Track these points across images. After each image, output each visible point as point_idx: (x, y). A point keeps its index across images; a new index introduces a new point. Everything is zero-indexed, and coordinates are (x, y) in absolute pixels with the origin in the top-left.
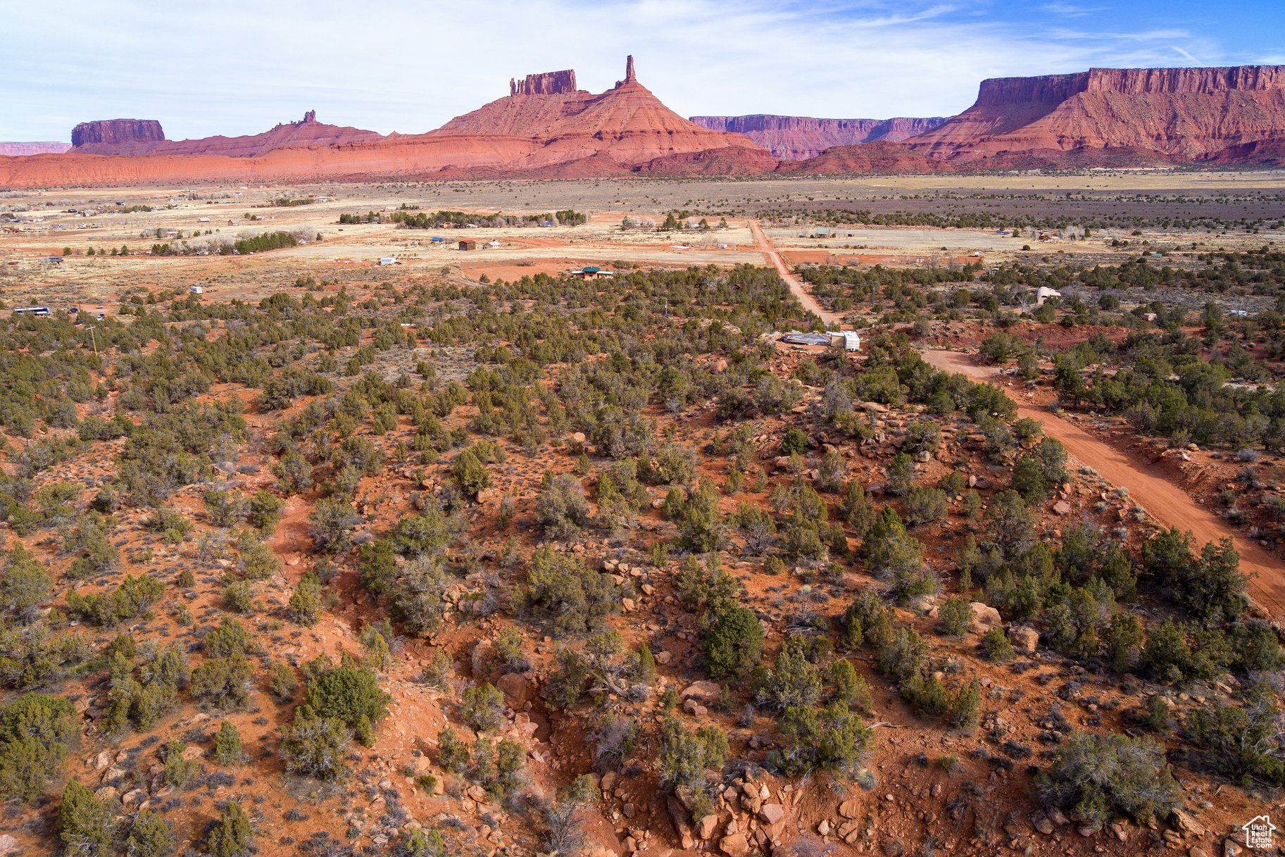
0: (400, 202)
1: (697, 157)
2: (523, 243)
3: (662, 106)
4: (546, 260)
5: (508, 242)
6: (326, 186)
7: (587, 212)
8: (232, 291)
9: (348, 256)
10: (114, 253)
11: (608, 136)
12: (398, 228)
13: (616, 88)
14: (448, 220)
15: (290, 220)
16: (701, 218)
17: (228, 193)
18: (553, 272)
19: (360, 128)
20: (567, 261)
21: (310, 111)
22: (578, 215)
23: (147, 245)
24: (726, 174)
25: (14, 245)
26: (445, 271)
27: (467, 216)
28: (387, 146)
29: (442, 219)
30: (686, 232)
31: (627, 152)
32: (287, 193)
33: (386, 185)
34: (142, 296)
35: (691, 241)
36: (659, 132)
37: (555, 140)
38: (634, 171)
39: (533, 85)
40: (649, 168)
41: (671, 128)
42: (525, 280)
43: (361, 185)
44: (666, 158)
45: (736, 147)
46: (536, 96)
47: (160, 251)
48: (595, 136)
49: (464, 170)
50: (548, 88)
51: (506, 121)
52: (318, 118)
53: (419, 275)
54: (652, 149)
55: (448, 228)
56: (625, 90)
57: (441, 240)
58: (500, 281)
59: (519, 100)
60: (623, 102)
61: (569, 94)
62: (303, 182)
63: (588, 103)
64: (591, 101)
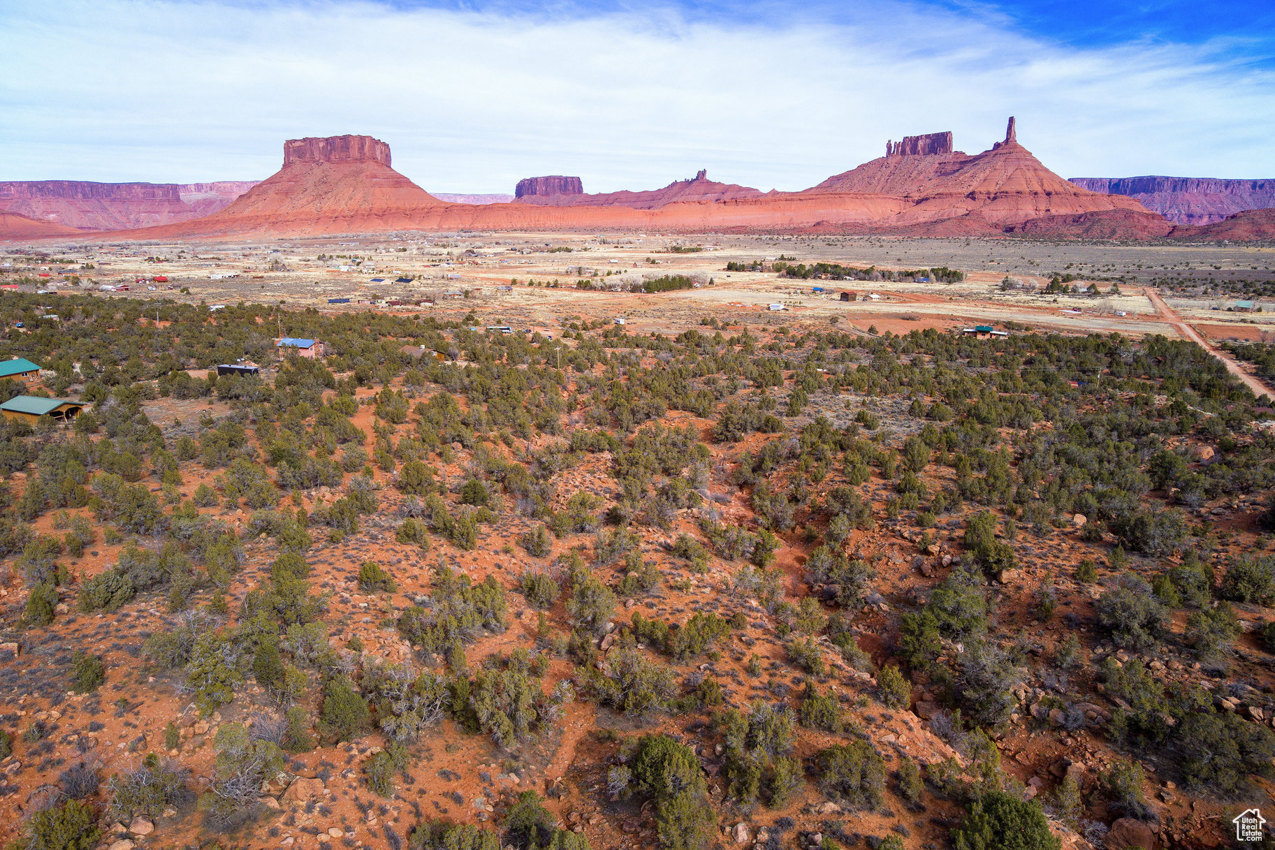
0: (779, 253)
1: (1077, 220)
2: (901, 297)
3: (1042, 167)
4: (931, 316)
5: (887, 296)
6: (711, 236)
7: (963, 269)
8: (648, 325)
9: (739, 300)
10: (548, 285)
11: (982, 197)
12: (779, 277)
13: (994, 149)
14: (825, 272)
15: (684, 266)
16: (1089, 283)
17: (631, 239)
18: (941, 327)
19: (744, 185)
20: (953, 318)
21: (702, 170)
22: (955, 273)
23: (573, 280)
24: (1109, 237)
25: (476, 275)
26: (834, 320)
27: (844, 269)
28: (767, 202)
29: (820, 270)
30: (1073, 296)
31: (1000, 212)
32: (679, 242)
33: (764, 237)
34: (578, 323)
35: (1081, 306)
36: (1036, 194)
37: (927, 199)
38: (1006, 231)
39: (910, 146)
40: (1023, 229)
41: (1051, 189)
42: (914, 334)
43: (741, 236)
44: (1042, 220)
45: (1123, 210)
46: (911, 157)
47: (584, 286)
48: (968, 196)
49: (836, 226)
50: (923, 149)
51: (879, 180)
52: (708, 177)
53: (808, 322)
54: (1028, 210)
55: (826, 279)
56: (1004, 151)
57: (821, 290)
58: (888, 333)
59: (894, 161)
60: (1000, 163)
61: (945, 155)
62: (692, 232)
63: (964, 163)
64: (966, 162)
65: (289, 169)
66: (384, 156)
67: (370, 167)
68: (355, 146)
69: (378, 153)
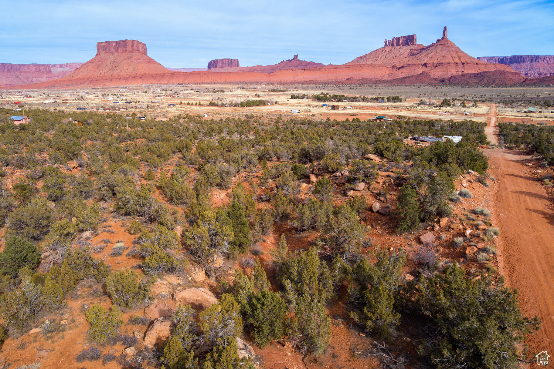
0: (321, 92)
1: (476, 76)
3: (461, 50)
4: (366, 114)
5: (357, 107)
6: (295, 85)
7: (404, 97)
9: (281, 109)
11: (430, 65)
12: (312, 101)
13: (437, 42)
14: (336, 98)
16: (462, 101)
17: (256, 87)
19: (316, 62)
21: (296, 55)
22: (399, 98)
24: (492, 84)
26: (314, 116)
27: (347, 97)
28: (326, 69)
29: (334, 98)
30: (451, 107)
31: (438, 73)
32: (278, 87)
33: (321, 85)
35: (451, 111)
36: (457, 64)
37: (403, 67)
38: (441, 82)
39: (396, 42)
40: (449, 80)
41: (464, 61)
43: (310, 85)
44: (459, 76)
45: (499, 71)
46: (397, 47)
48: (423, 65)
49: (357, 80)
50: (402, 43)
51: (381, 58)
52: (300, 58)
54: (453, 72)
55: (334, 101)
56: (441, 43)
57: (327, 106)
59: (388, 49)
60: (439, 49)
61: (413, 46)
63: (422, 50)
64: (423, 49)
65: (99, 56)
66: (143, 49)
67: (136, 55)
68: (129, 45)
69: (140, 48)
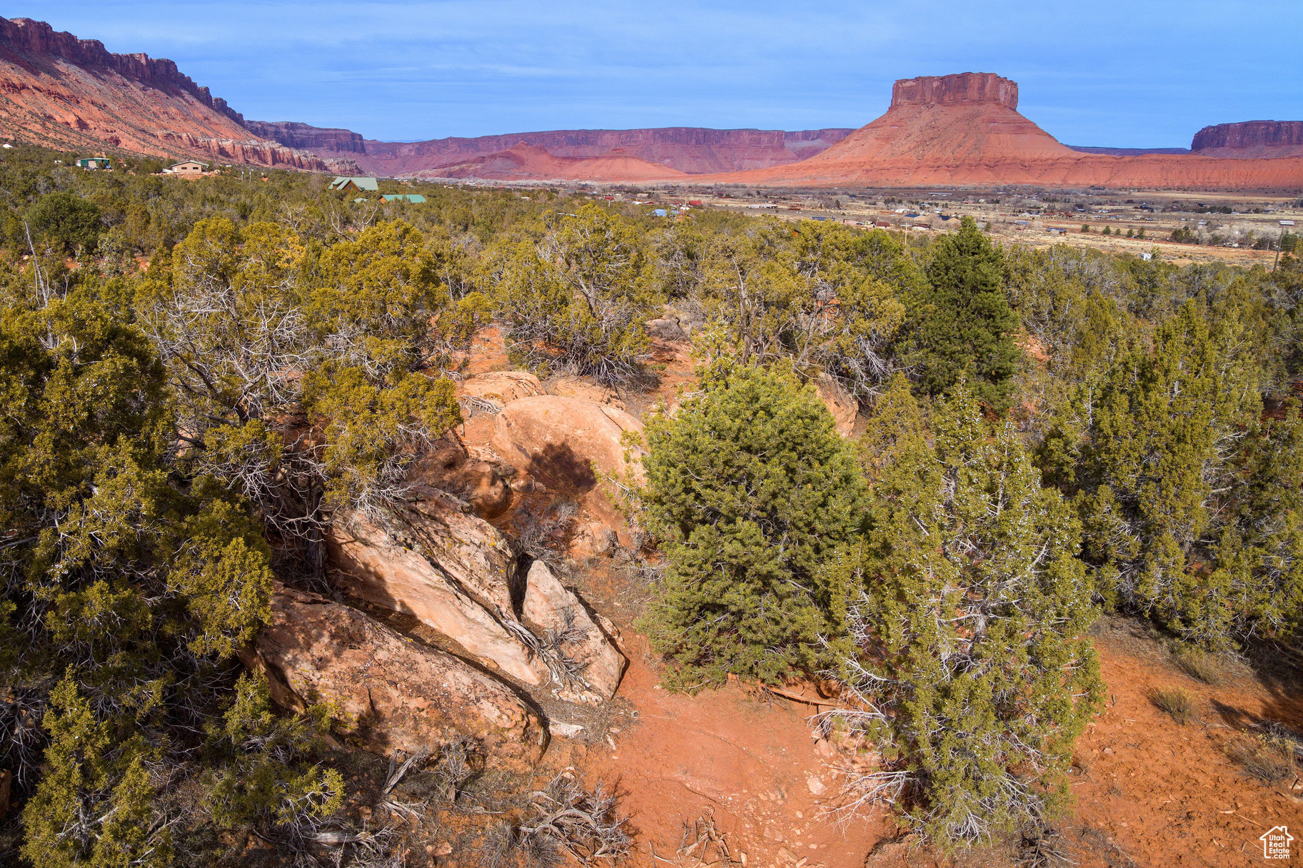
65: (895, 112)
66: (1009, 97)
67: (989, 109)
68: (975, 84)
69: (1002, 92)
